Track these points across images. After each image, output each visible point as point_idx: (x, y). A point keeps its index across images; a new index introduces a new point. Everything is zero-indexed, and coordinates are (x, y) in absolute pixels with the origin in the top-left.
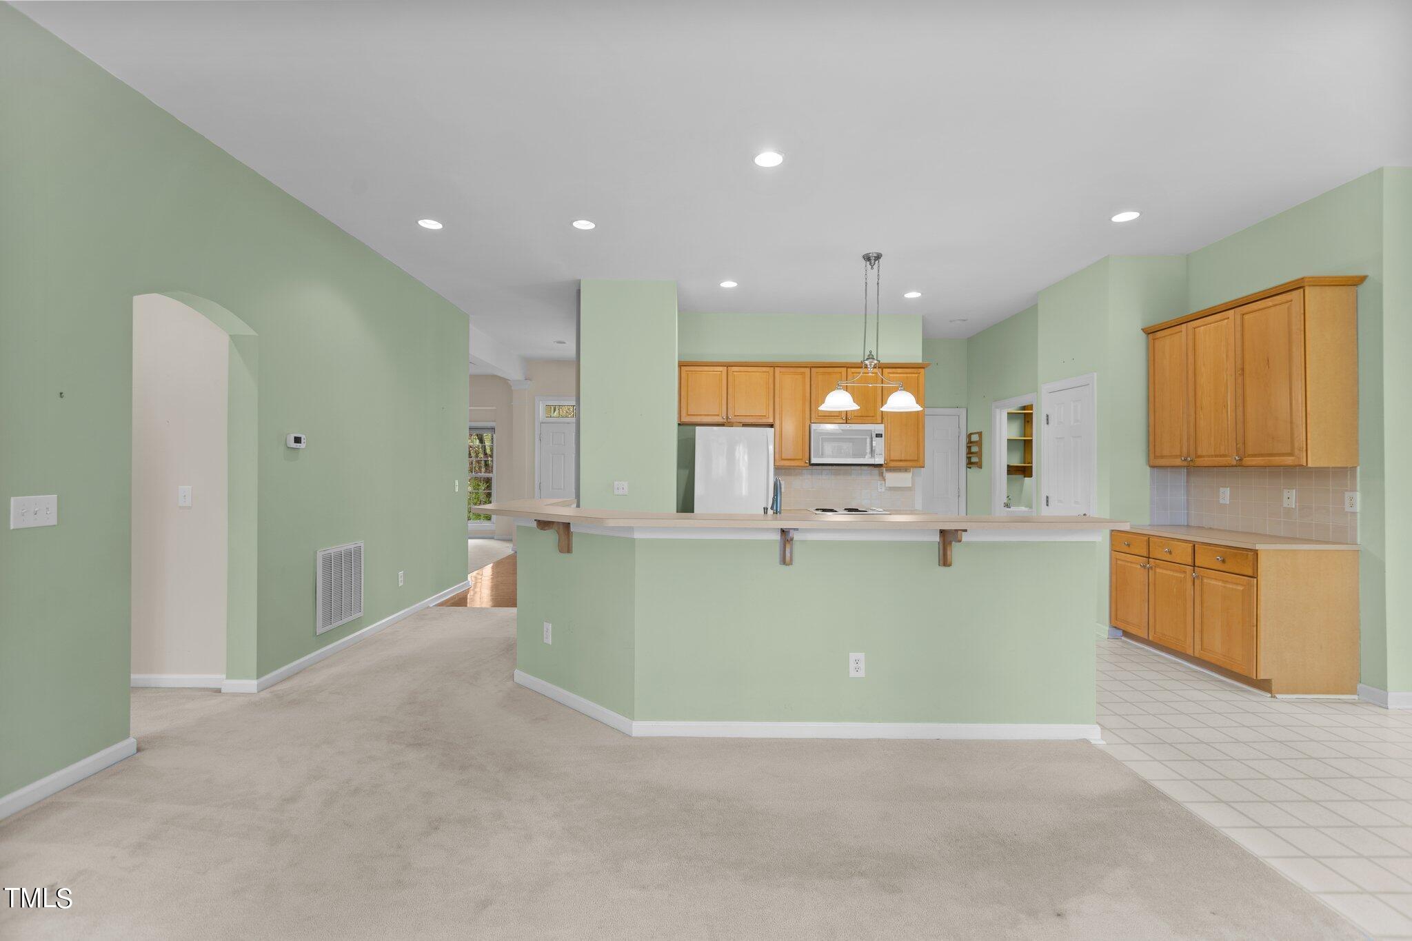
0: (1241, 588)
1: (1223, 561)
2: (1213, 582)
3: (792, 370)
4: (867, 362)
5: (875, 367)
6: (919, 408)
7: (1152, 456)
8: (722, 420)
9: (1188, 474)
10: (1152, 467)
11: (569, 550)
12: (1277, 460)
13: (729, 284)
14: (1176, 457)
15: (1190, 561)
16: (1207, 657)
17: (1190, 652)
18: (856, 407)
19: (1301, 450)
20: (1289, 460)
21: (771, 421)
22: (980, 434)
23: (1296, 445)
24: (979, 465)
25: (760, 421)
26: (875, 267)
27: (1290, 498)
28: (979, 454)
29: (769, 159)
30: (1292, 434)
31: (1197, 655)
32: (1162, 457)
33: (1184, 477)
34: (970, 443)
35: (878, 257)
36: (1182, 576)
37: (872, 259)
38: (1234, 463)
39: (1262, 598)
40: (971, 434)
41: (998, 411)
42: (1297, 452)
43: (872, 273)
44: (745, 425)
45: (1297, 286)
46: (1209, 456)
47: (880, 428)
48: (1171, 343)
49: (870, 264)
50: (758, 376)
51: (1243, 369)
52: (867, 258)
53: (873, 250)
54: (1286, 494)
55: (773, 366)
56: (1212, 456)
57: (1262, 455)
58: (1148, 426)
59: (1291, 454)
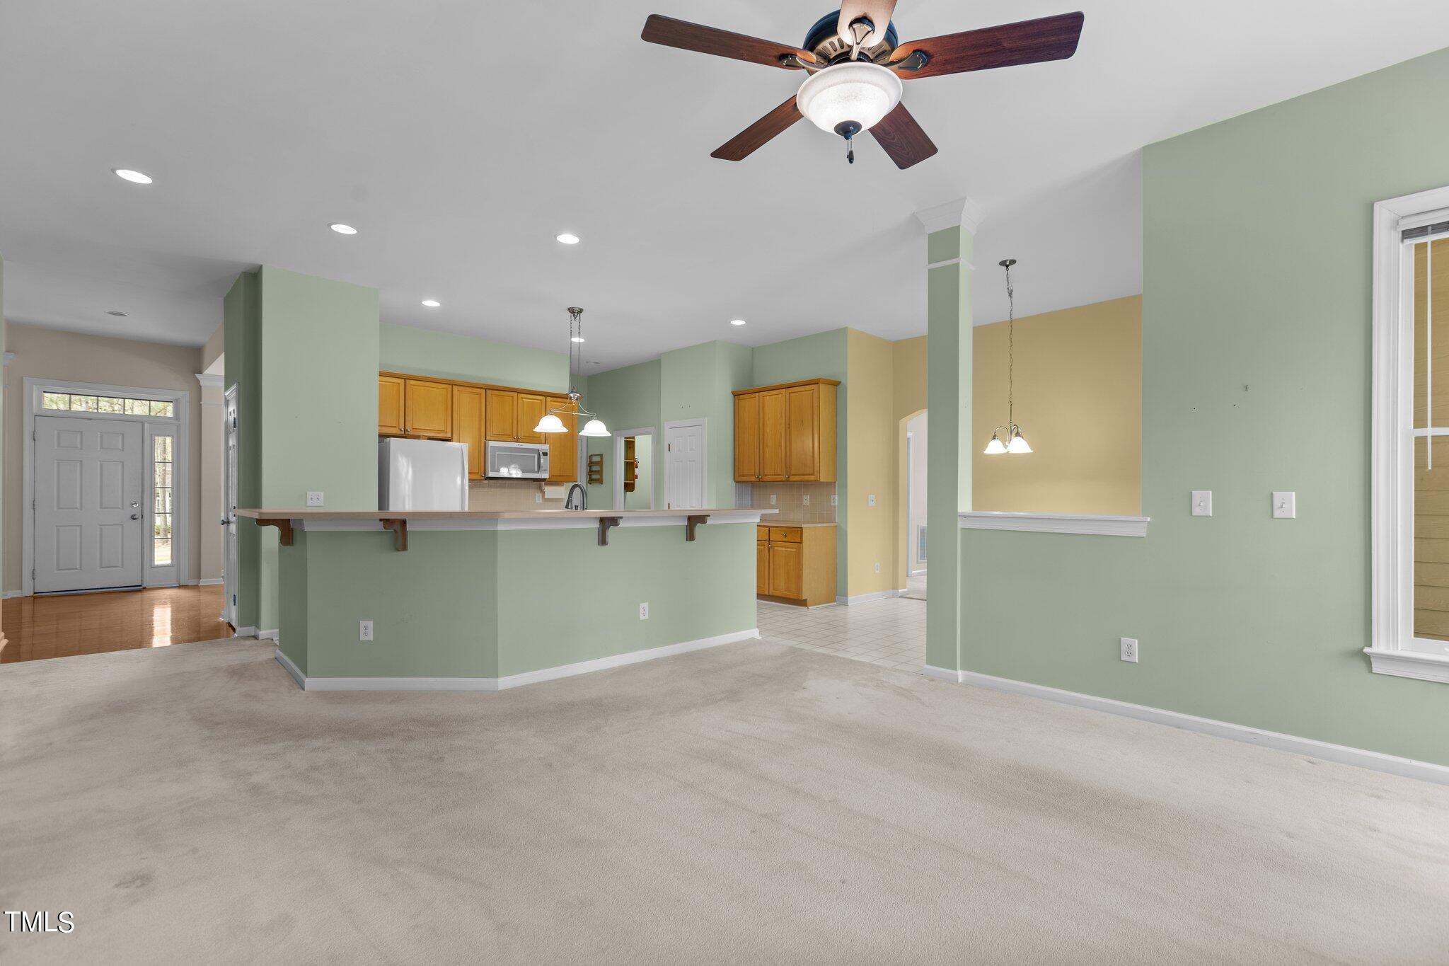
0: (794, 550)
1: (786, 536)
2: (780, 549)
3: (470, 390)
4: (572, 395)
5: (577, 399)
6: (609, 434)
7: (737, 475)
8: (399, 432)
9: (753, 487)
10: (736, 482)
11: (404, 548)
12: (806, 478)
13: (431, 303)
14: (752, 475)
15: (767, 538)
16: (778, 593)
17: (767, 593)
18: (565, 430)
19: (817, 472)
20: (812, 478)
21: (449, 435)
22: (601, 455)
23: (815, 470)
24: (600, 481)
25: (438, 435)
26: (578, 318)
27: (806, 500)
28: (600, 472)
29: (568, 239)
30: (814, 463)
31: (771, 594)
32: (743, 476)
33: (750, 489)
34: (591, 464)
35: (581, 311)
36: (763, 547)
37: (575, 312)
38: (785, 479)
39: (804, 554)
40: (591, 455)
41: (618, 438)
42: (816, 473)
43: (575, 323)
44: (430, 439)
45: (815, 382)
46: (770, 475)
47: (545, 447)
48: (750, 403)
49: (574, 315)
50: (438, 392)
51: (790, 425)
52: (571, 310)
53: (577, 305)
54: (804, 497)
55: (452, 384)
56: (772, 475)
57: (799, 475)
58: (735, 455)
59: (813, 474)
